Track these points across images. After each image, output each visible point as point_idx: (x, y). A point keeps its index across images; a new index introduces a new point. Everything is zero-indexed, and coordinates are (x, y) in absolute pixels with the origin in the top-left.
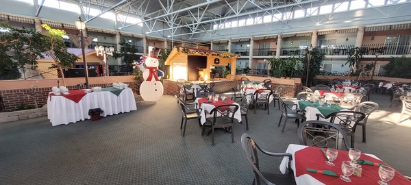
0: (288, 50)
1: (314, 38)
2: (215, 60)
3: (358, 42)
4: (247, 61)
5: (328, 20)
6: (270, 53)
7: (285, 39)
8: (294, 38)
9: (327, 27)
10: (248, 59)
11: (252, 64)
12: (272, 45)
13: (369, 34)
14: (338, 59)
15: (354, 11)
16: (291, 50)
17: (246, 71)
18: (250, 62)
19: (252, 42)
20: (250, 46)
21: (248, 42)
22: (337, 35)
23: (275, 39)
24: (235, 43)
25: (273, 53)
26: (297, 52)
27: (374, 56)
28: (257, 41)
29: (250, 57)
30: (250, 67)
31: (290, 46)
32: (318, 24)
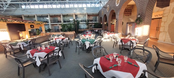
0: (66, 20)
1: (74, 16)
2: (31, 25)
3: (86, 18)
4: (48, 26)
5: (77, 10)
6: (59, 22)
7: (64, 16)
8: (67, 15)
9: (78, 13)
10: (49, 25)
11: (51, 27)
12: (59, 18)
13: (89, 15)
14: (82, 24)
15: (84, 8)
16: (67, 20)
17: (49, 30)
18: (50, 26)
19: (49, 16)
20: (48, 19)
21: (47, 16)
22: (81, 15)
23: (60, 16)
24: (40, 17)
25: (60, 22)
26: (69, 21)
27: (91, 22)
28: (51, 16)
29: (50, 23)
30: (50, 28)
31: (66, 19)
32: (75, 11)
